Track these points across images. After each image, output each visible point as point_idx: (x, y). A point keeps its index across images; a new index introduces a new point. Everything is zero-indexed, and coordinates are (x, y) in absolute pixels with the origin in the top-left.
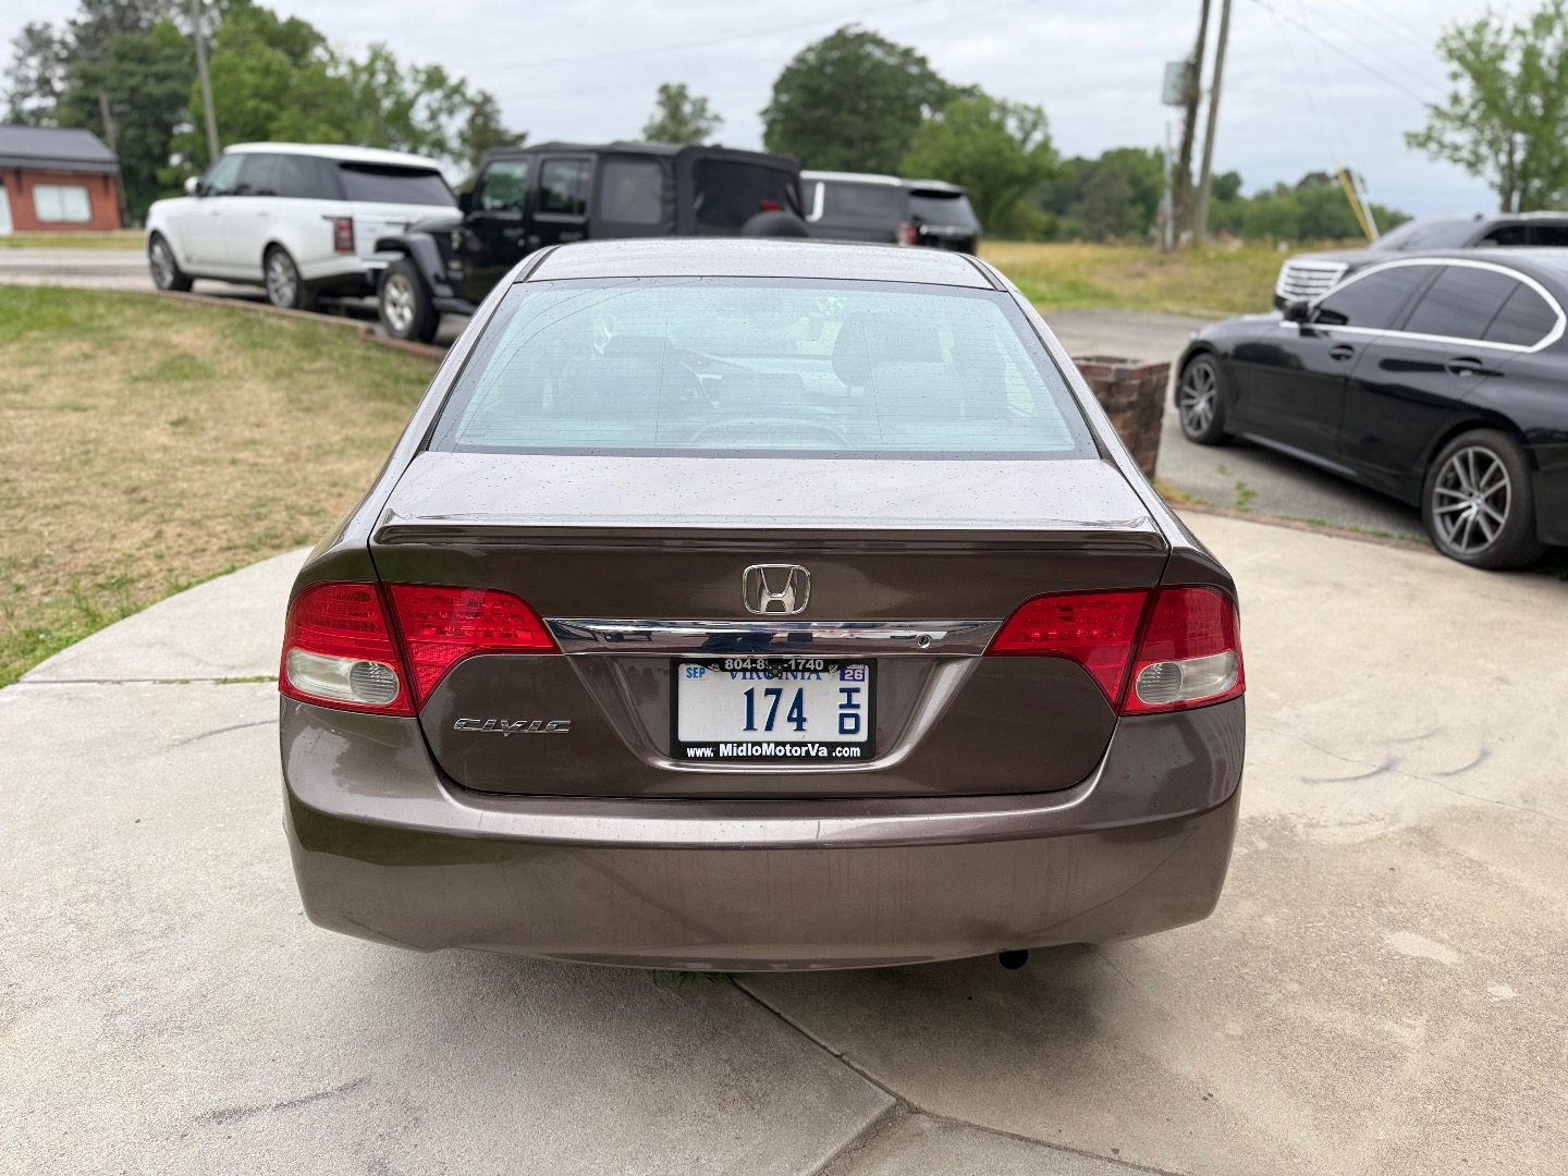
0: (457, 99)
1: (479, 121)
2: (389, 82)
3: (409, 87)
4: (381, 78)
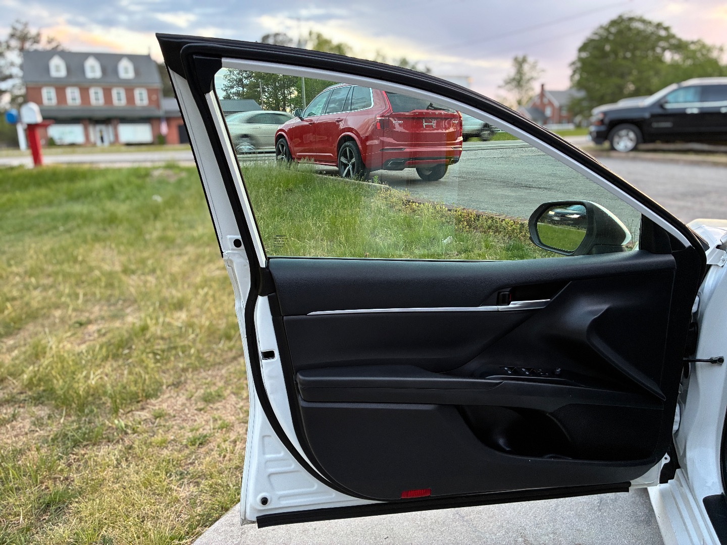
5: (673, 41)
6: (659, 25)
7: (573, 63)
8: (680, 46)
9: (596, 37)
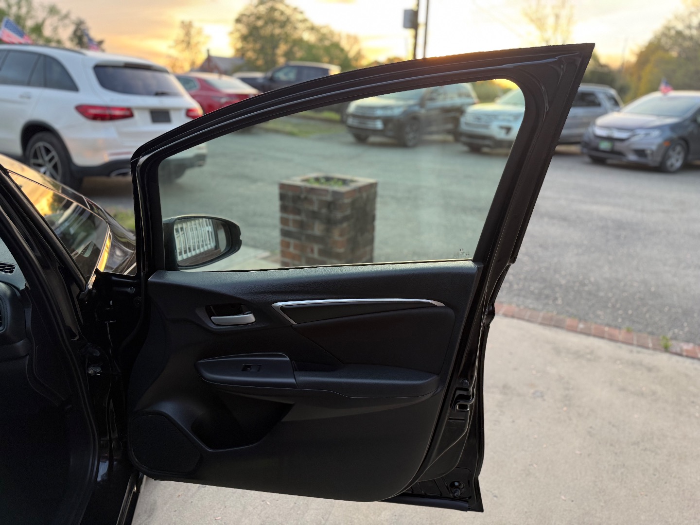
0: (67, 21)
1: (79, 33)
2: (28, 12)
3: (40, 15)
4: (24, 11)
5: (308, 25)
6: (295, 9)
7: (231, 33)
8: (312, 29)
9: (248, 13)
